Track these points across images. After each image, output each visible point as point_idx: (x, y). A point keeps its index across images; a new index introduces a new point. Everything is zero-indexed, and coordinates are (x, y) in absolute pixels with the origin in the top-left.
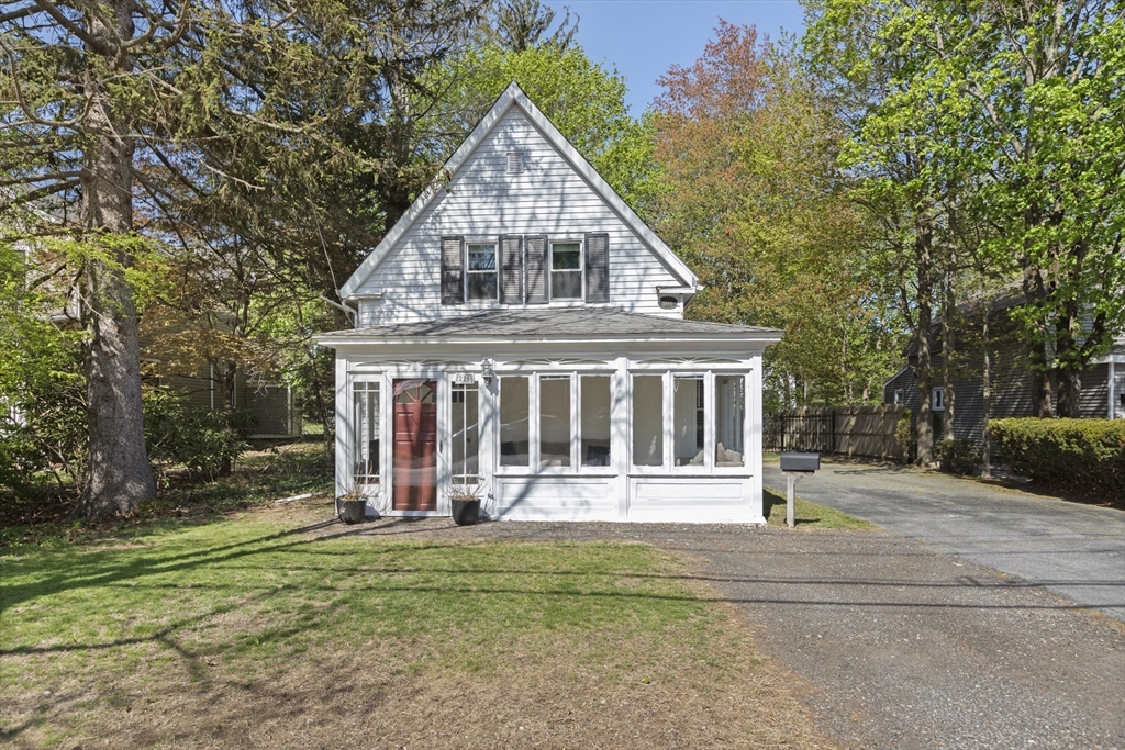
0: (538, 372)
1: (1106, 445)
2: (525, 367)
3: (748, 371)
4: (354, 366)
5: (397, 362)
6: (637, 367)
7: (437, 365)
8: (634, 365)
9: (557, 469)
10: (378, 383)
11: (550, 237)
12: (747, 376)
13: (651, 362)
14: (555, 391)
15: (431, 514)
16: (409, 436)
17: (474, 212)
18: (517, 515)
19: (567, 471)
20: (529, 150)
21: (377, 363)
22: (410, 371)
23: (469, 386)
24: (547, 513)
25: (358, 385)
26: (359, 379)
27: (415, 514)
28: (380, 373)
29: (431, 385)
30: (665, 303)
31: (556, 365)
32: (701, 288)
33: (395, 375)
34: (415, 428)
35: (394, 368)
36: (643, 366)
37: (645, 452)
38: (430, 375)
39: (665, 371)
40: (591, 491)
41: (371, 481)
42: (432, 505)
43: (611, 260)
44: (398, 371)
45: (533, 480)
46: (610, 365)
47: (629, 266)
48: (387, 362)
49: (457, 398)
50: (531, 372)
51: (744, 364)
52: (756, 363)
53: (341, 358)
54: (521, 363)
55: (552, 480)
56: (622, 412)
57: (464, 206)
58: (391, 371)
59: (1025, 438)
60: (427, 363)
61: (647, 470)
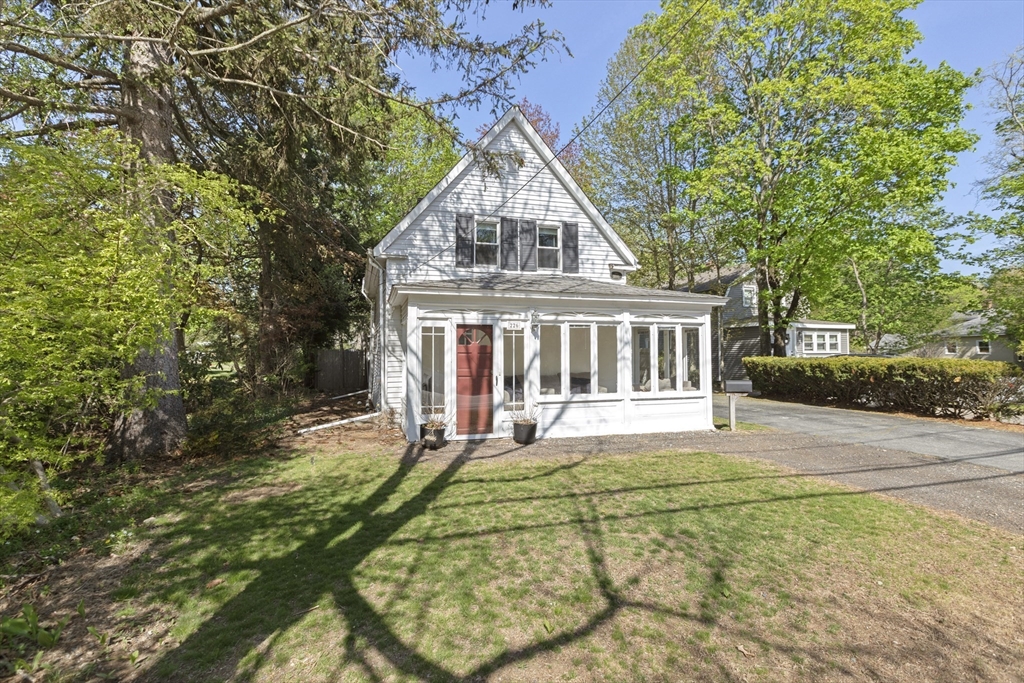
0: (569, 321)
1: (842, 372)
2: (560, 318)
3: (701, 324)
4: (422, 313)
5: (462, 311)
6: (637, 320)
7: (494, 314)
8: (633, 318)
9: (583, 396)
10: (443, 328)
11: (538, 222)
12: (700, 328)
13: (645, 316)
14: (580, 335)
15: (490, 436)
16: (471, 372)
17: (485, 198)
18: (556, 433)
19: (590, 397)
20: (524, 152)
21: (443, 311)
22: (473, 318)
23: (517, 332)
24: (577, 429)
25: (425, 329)
26: (428, 324)
27: (478, 437)
28: (446, 319)
29: (488, 330)
30: (614, 276)
31: (580, 317)
32: (639, 267)
33: (461, 322)
34: (474, 365)
35: (459, 316)
36: (641, 319)
37: (640, 380)
38: (489, 322)
39: (652, 323)
40: (606, 410)
41: (437, 411)
42: (489, 428)
43: (580, 243)
44: (464, 318)
45: (566, 405)
46: (618, 318)
47: (594, 248)
48: (451, 311)
49: (507, 341)
50: (563, 322)
51: (700, 320)
52: (707, 319)
53: (413, 306)
54: (558, 315)
55: (581, 404)
56: (626, 353)
57: (477, 193)
58: (457, 318)
59: (776, 369)
60: (486, 312)
61: (643, 395)
